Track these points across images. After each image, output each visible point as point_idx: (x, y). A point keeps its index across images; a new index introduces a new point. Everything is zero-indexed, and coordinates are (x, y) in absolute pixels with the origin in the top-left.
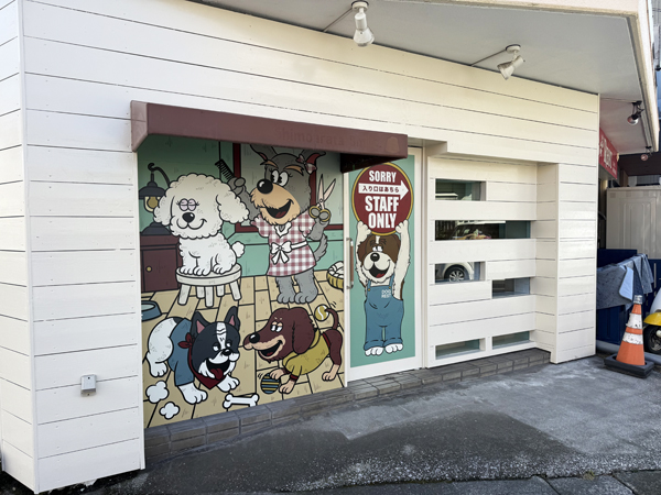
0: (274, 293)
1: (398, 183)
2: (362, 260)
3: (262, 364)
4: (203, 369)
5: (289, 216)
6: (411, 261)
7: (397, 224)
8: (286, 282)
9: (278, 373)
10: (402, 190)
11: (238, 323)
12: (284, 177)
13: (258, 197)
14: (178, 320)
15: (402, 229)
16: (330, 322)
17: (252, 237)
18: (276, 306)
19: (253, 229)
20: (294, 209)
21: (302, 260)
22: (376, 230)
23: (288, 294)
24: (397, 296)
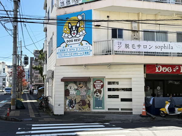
0: (81, 98)
1: (101, 82)
2: (95, 94)
3: (79, 106)
4: (72, 106)
5: (83, 88)
6: (104, 94)
7: (101, 89)
8: (82, 96)
9: (81, 108)
10: (102, 83)
11: (76, 101)
12: (82, 83)
13: (79, 86)
14: (69, 100)
15: (102, 89)
16: (89, 102)
17: (78, 90)
18: (81, 99)
19: (78, 89)
20: (83, 87)
21: (84, 93)
22: (97, 89)
23: (82, 98)
24: (101, 99)
